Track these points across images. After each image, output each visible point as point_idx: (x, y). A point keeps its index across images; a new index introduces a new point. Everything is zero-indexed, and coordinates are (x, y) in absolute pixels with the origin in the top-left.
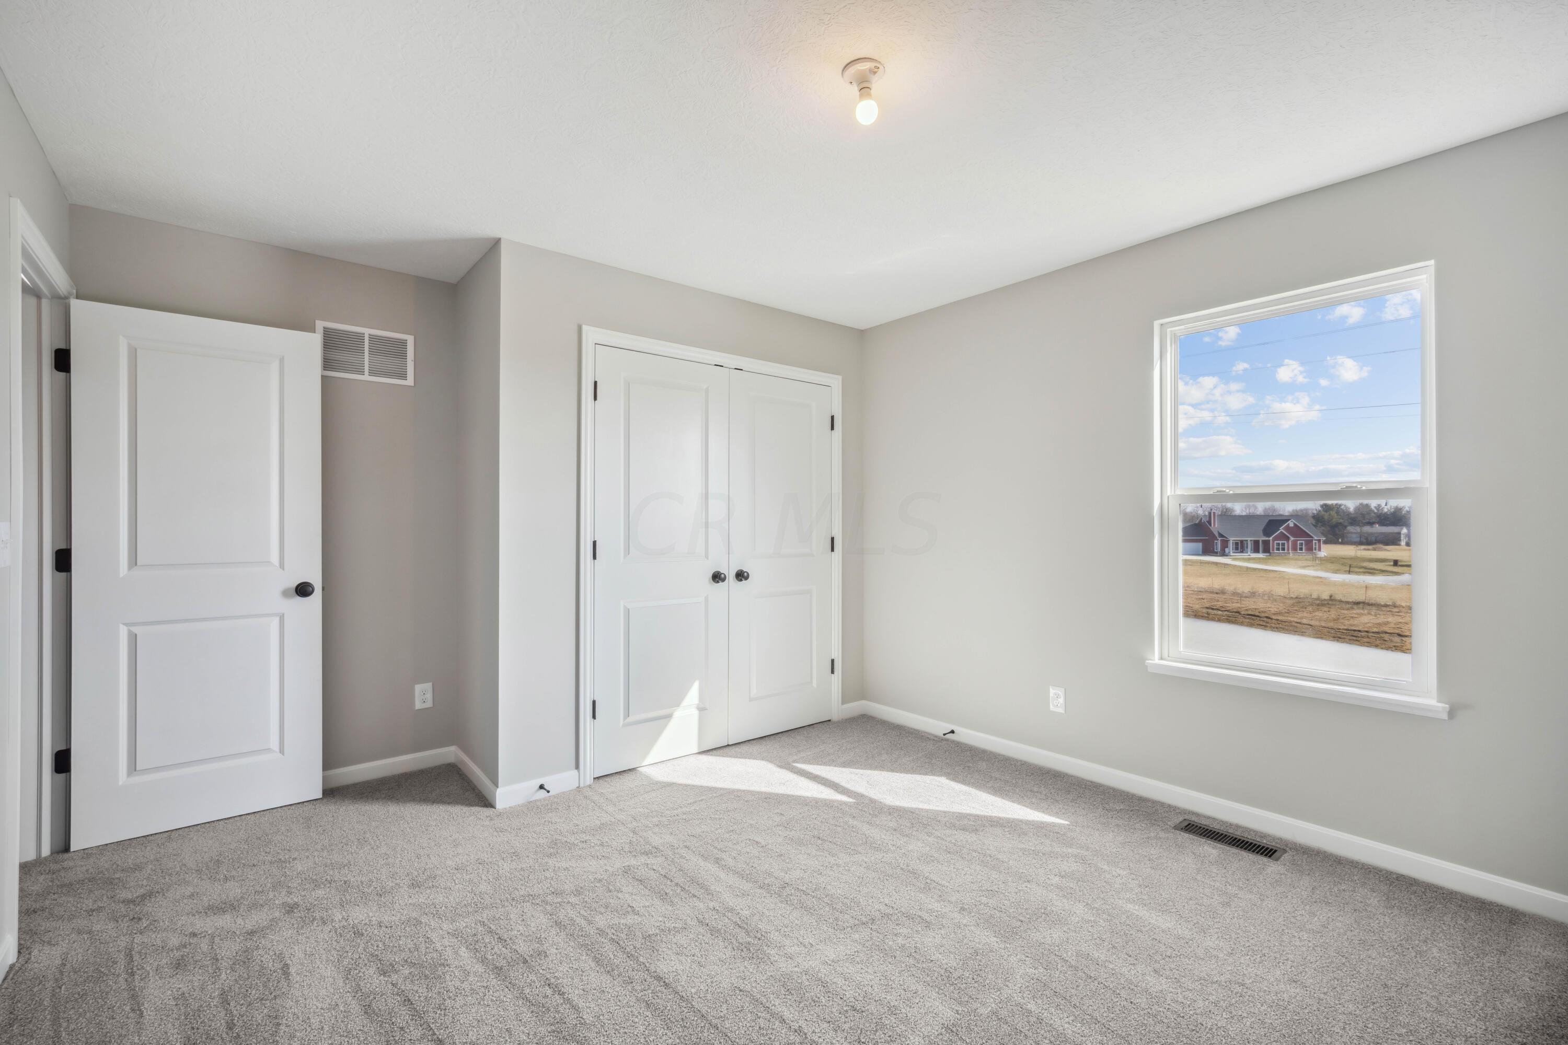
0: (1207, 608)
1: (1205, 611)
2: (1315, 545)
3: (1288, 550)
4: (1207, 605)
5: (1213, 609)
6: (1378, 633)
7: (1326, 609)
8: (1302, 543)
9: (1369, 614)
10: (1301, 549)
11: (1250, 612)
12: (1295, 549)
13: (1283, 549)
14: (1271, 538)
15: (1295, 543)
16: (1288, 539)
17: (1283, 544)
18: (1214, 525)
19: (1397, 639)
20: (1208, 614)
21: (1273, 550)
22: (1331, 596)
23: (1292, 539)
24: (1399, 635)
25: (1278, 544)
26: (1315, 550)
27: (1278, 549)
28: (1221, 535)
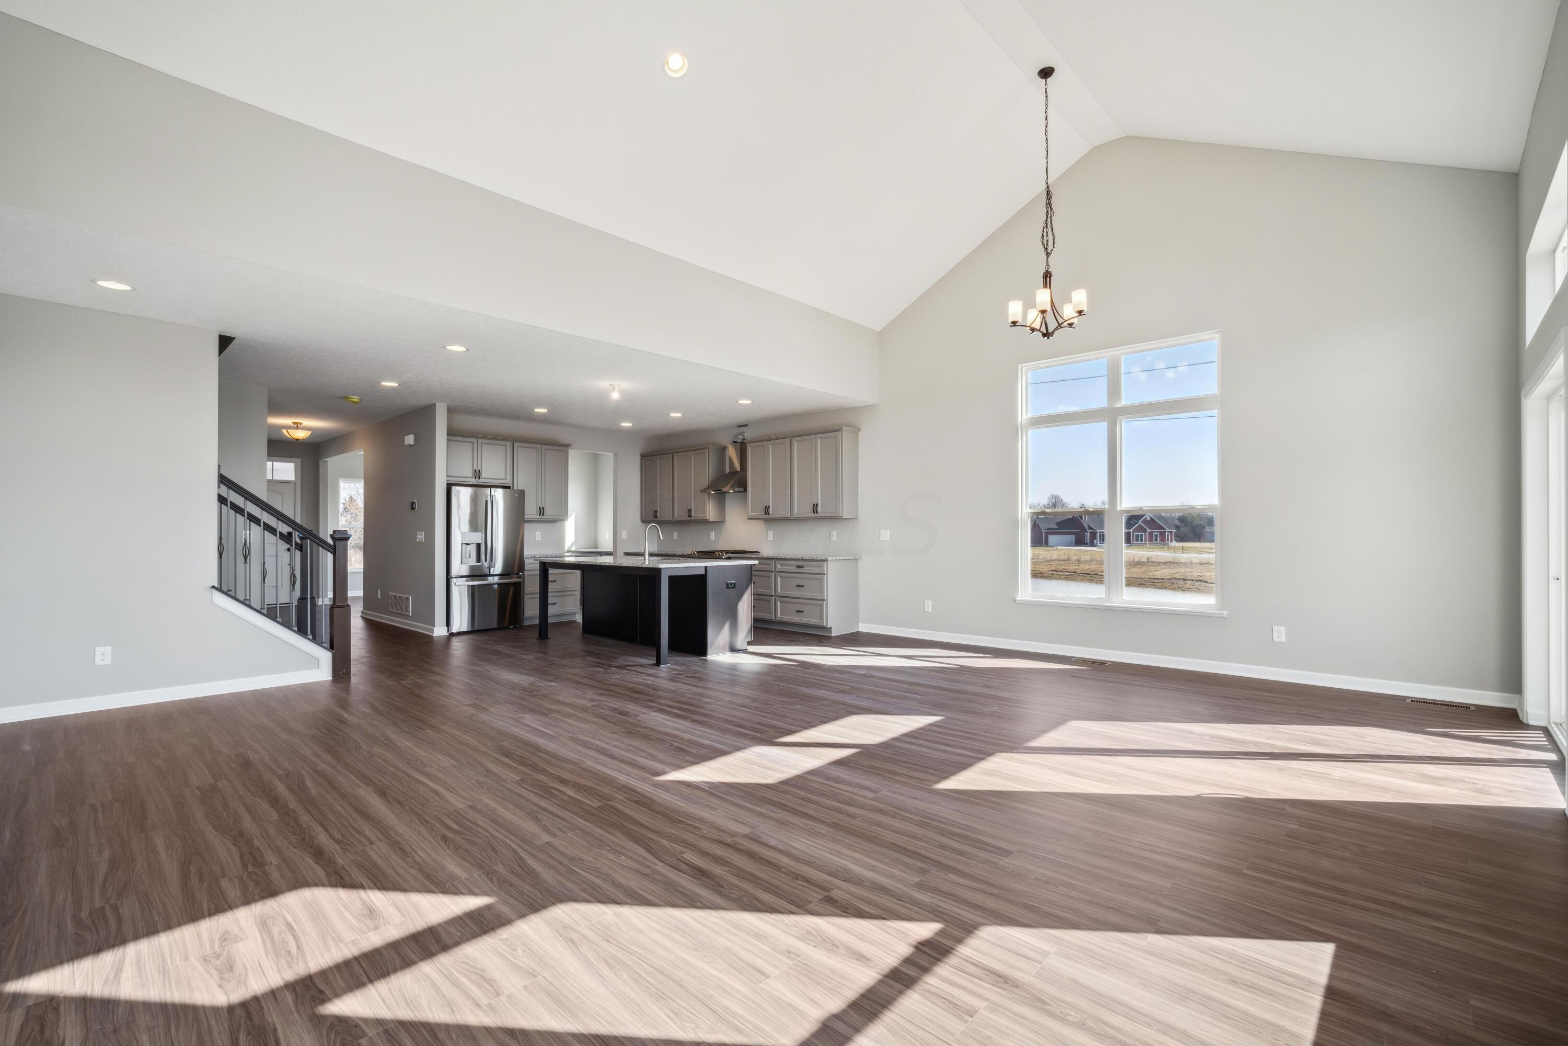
0: (1053, 571)
1: (1050, 572)
2: (1168, 536)
3: (1145, 541)
4: (1053, 569)
5: (1057, 571)
6: (1170, 579)
7: (1140, 567)
8: (1157, 535)
9: (1170, 568)
10: (1156, 540)
11: (1083, 572)
12: (1151, 540)
13: (1141, 540)
14: (1131, 530)
15: (1151, 534)
16: (1145, 531)
17: (1141, 536)
18: (1085, 519)
19: (1182, 582)
20: (1052, 574)
21: (1133, 541)
22: (1148, 559)
23: (1149, 530)
24: (1184, 580)
25: (1137, 536)
26: (1168, 541)
27: (1137, 540)
28: (1090, 528)
